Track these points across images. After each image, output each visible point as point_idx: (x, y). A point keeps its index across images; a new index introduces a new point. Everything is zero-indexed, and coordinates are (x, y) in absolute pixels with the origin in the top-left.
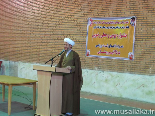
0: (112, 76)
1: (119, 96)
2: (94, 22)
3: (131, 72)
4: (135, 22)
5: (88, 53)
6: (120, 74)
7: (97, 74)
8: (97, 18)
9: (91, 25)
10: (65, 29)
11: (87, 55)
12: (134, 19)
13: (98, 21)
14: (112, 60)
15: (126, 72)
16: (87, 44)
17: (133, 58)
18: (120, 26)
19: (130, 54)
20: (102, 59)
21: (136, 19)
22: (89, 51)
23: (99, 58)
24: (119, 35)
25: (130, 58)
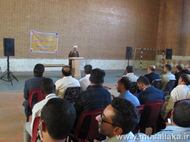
0: (47, 61)
1: (51, 70)
2: (34, 33)
3: (56, 59)
4: (58, 36)
5: (32, 50)
6: (51, 60)
7: (38, 61)
8: (37, 31)
9: (33, 35)
10: (12, 35)
11: (31, 51)
12: (57, 34)
13: (38, 33)
14: (46, 53)
15: (54, 59)
16: (31, 45)
17: (57, 52)
18: (51, 37)
19: (56, 50)
20: (41, 53)
21: (58, 34)
22: (32, 49)
23: (39, 53)
24: (50, 41)
25: (56, 52)
